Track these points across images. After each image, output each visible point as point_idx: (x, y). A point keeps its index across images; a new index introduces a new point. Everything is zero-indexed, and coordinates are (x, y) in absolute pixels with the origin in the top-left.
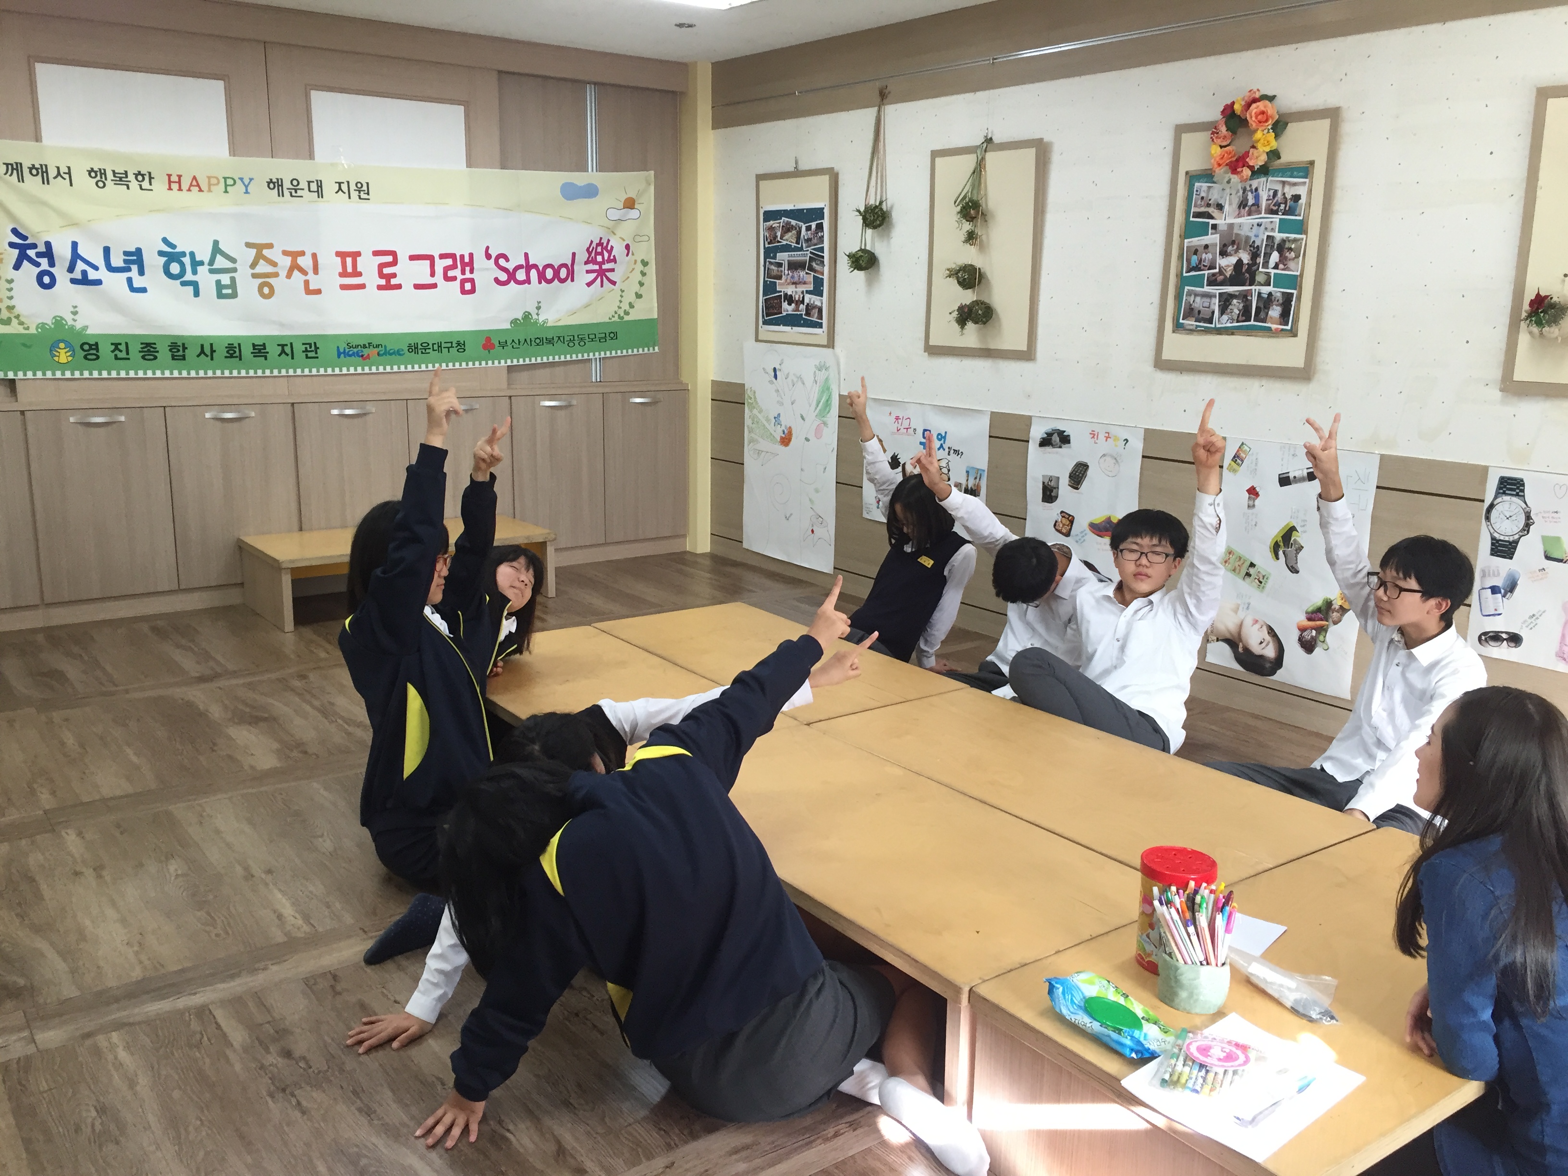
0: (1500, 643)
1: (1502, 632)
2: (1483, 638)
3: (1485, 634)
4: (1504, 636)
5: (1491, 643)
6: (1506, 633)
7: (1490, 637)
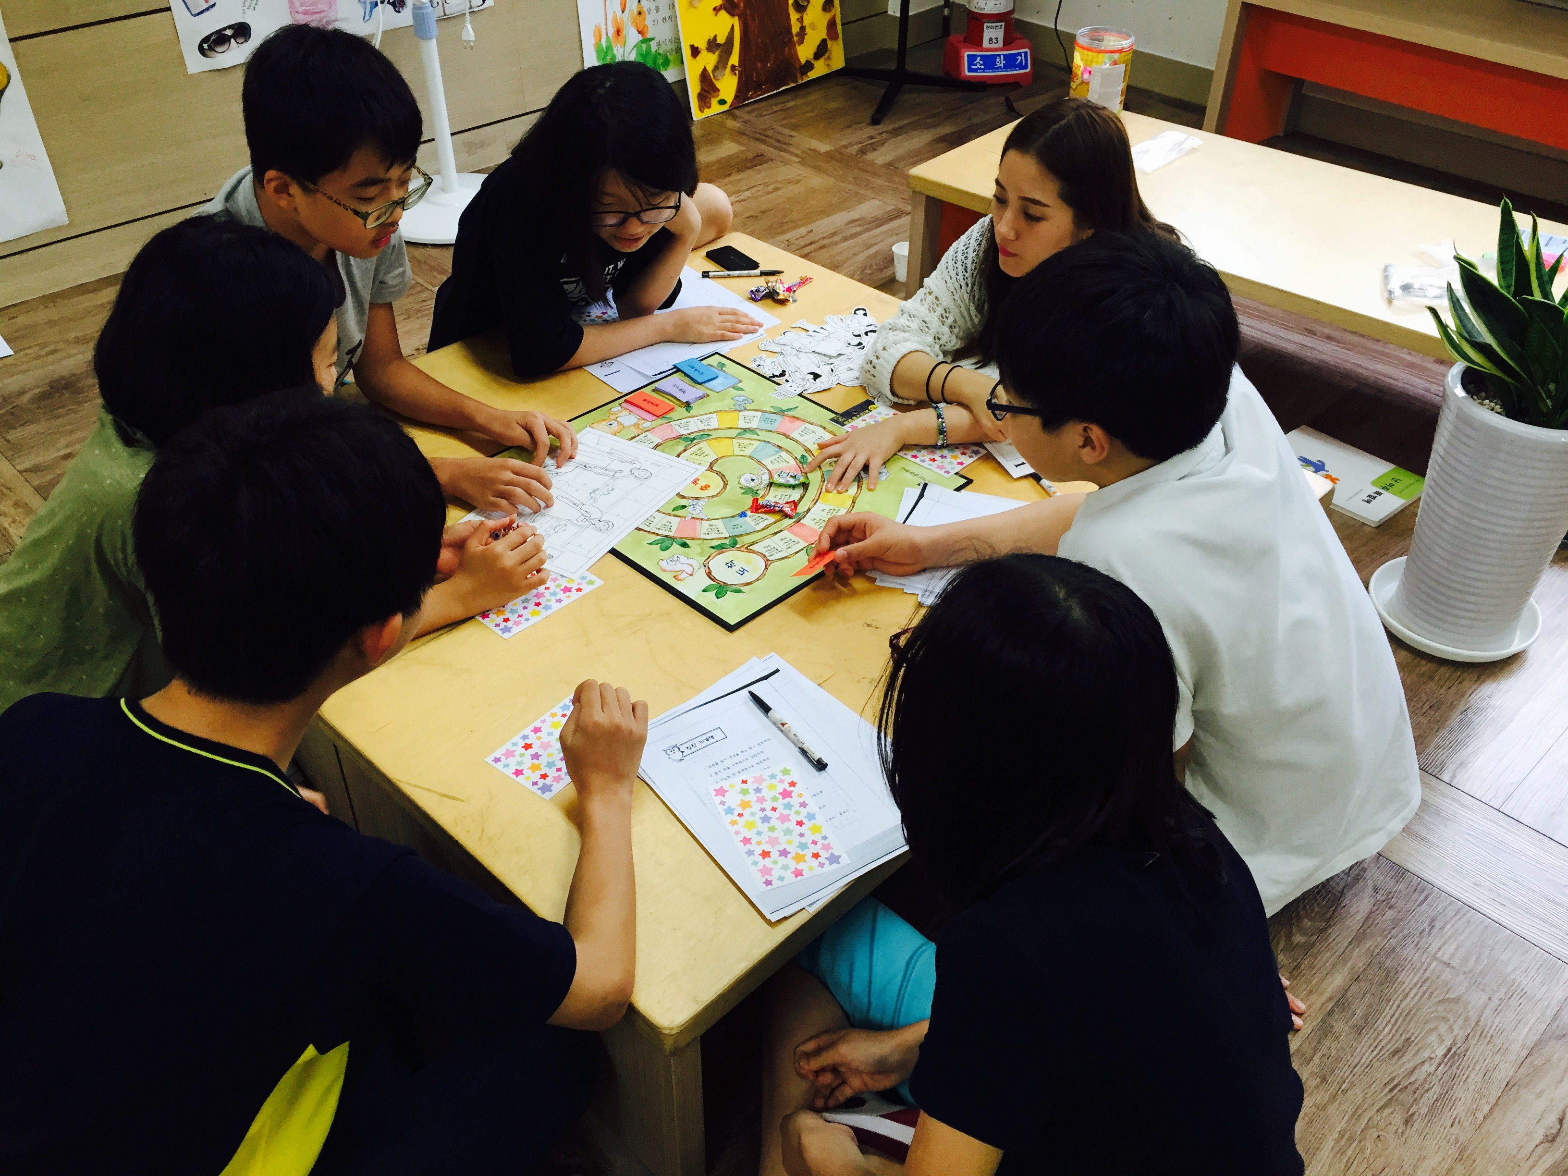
0: (227, 45)
1: (225, 29)
2: (205, 46)
3: (206, 40)
4: (229, 32)
5: (218, 49)
6: (230, 27)
7: (214, 41)
